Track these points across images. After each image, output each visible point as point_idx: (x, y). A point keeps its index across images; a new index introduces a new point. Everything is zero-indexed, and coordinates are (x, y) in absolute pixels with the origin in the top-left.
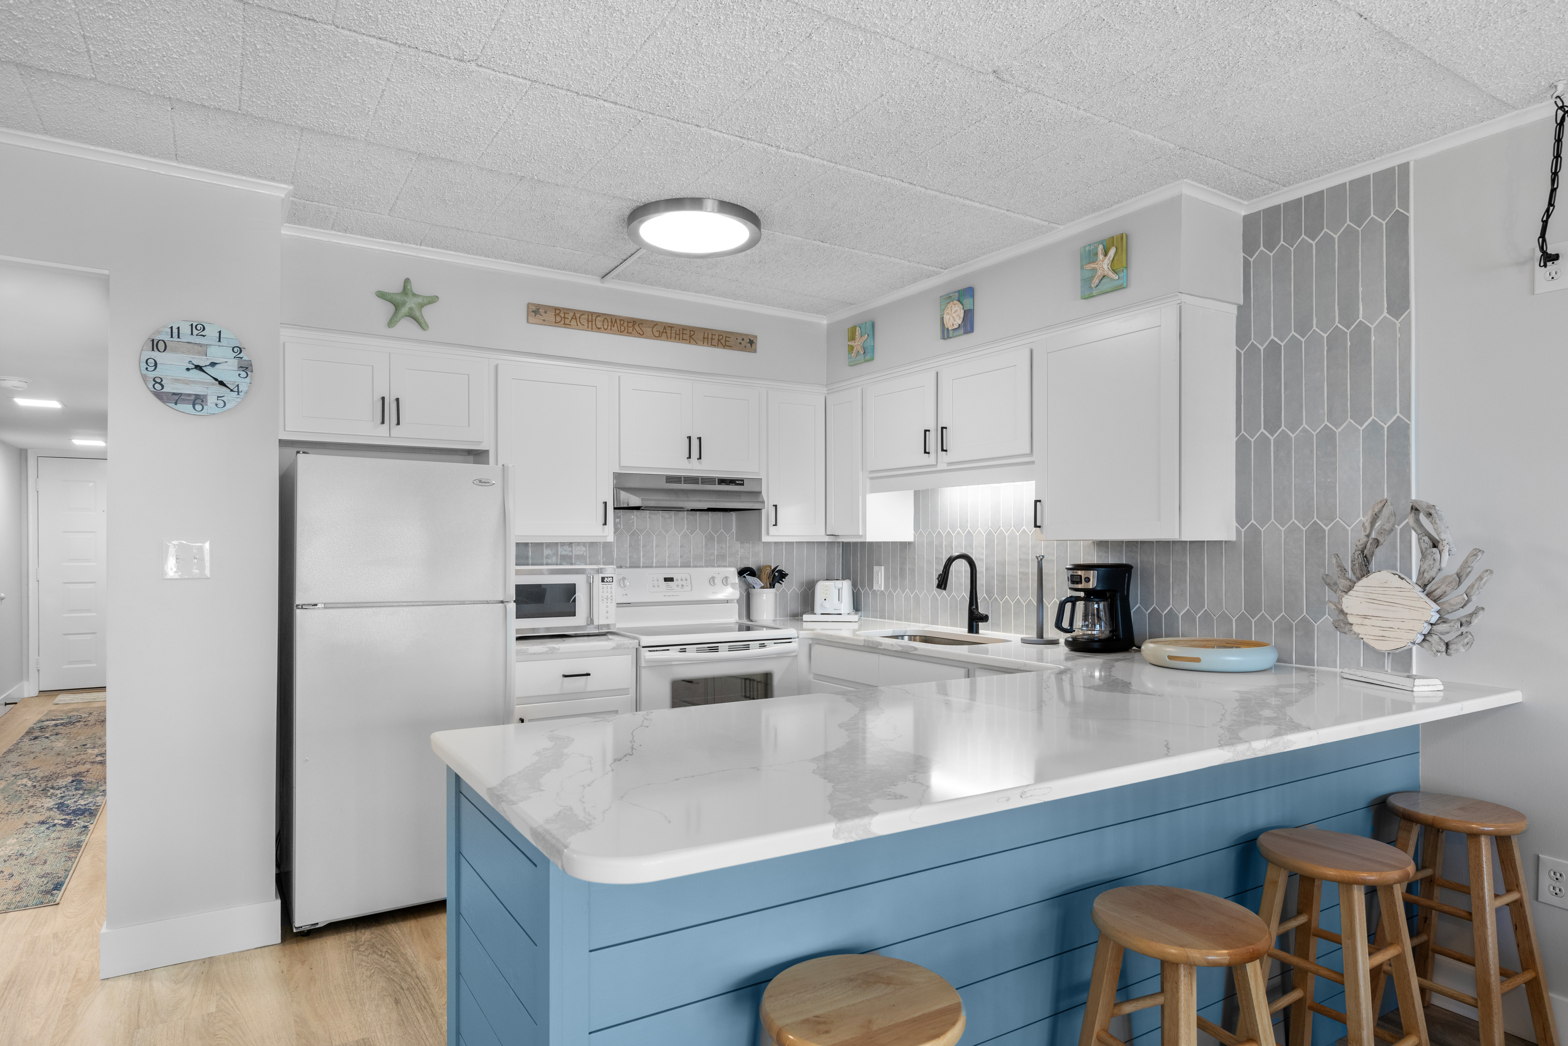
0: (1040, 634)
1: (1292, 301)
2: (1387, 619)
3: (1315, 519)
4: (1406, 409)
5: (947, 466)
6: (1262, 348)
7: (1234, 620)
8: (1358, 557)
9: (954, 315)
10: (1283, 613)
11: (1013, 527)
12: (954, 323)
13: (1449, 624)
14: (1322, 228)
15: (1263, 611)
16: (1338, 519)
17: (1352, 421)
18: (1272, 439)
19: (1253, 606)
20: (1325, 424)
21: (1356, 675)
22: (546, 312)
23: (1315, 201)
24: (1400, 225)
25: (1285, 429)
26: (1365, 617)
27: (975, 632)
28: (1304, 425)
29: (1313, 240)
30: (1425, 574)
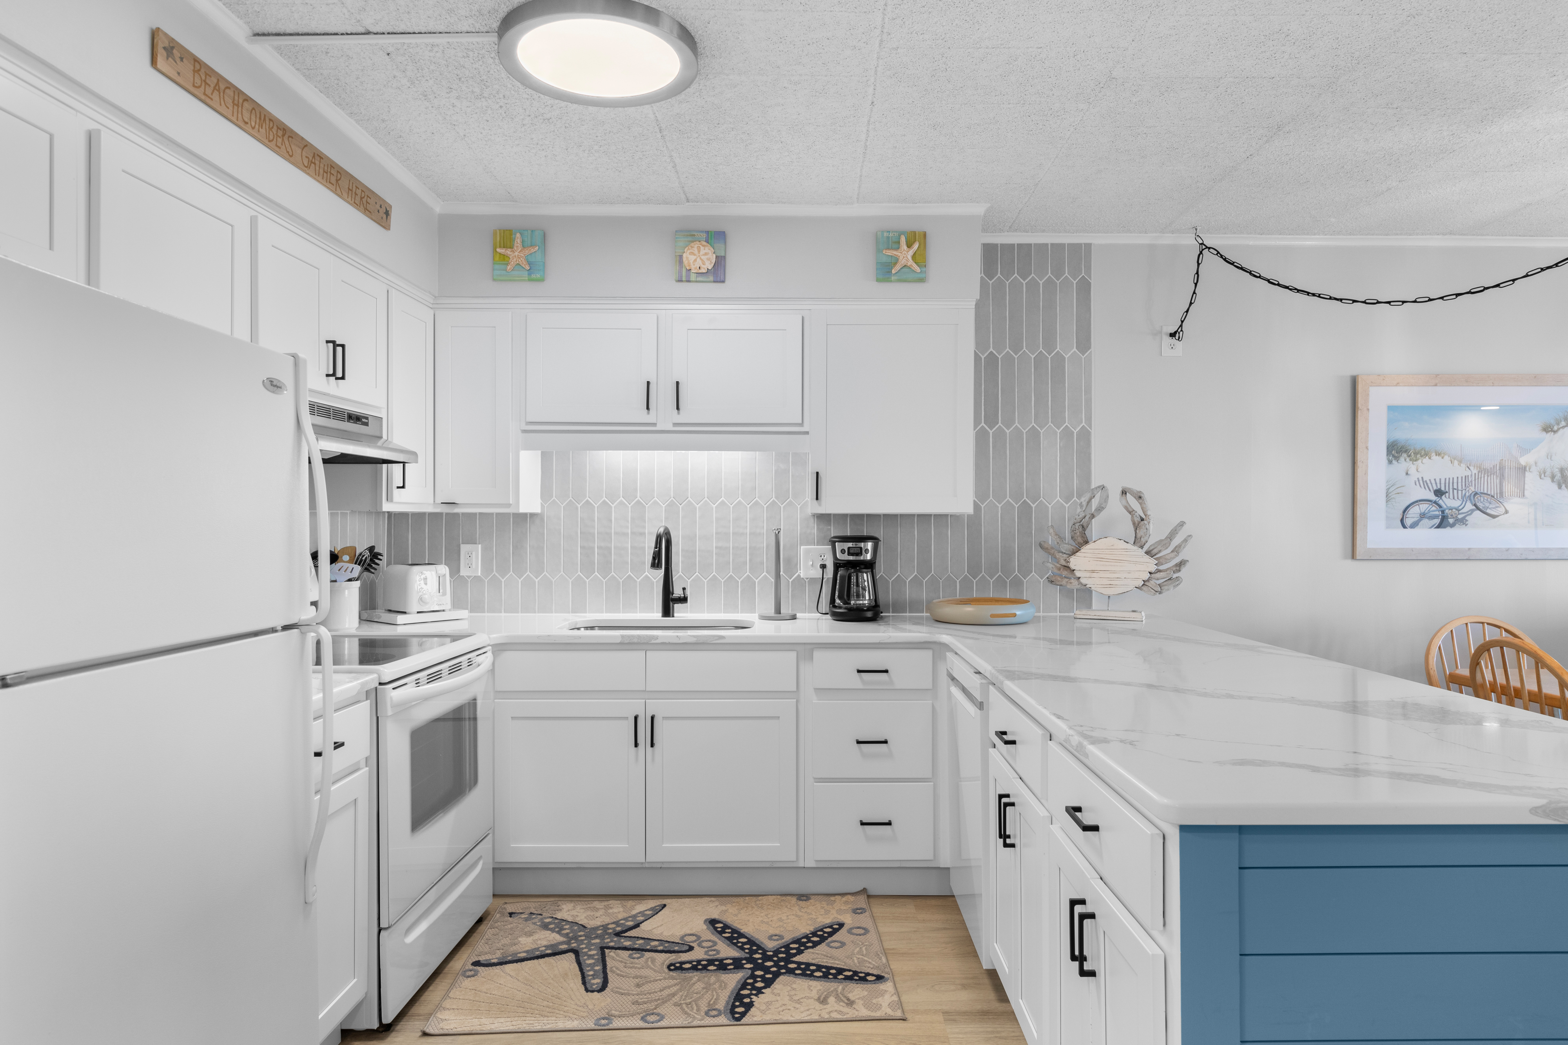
0: (778, 611)
1: (1008, 324)
2: (1114, 572)
3: (1025, 498)
4: (1089, 420)
5: (674, 426)
6: (983, 357)
7: (958, 581)
8: (1079, 528)
9: (703, 257)
10: (1000, 573)
11: (706, 499)
12: (702, 266)
13: (1166, 573)
14: (1031, 274)
15: (983, 573)
16: (1042, 498)
17: (1052, 425)
18: (991, 432)
19: (974, 569)
20: (1032, 425)
21: (1089, 615)
22: (182, 59)
23: (1025, 249)
24: (1085, 287)
25: (1002, 425)
26: (1093, 571)
27: (671, 616)
28: (1017, 424)
29: (1024, 280)
30: (1142, 539)
